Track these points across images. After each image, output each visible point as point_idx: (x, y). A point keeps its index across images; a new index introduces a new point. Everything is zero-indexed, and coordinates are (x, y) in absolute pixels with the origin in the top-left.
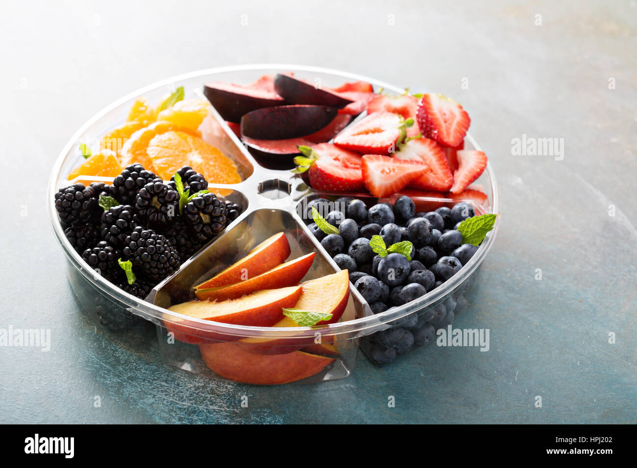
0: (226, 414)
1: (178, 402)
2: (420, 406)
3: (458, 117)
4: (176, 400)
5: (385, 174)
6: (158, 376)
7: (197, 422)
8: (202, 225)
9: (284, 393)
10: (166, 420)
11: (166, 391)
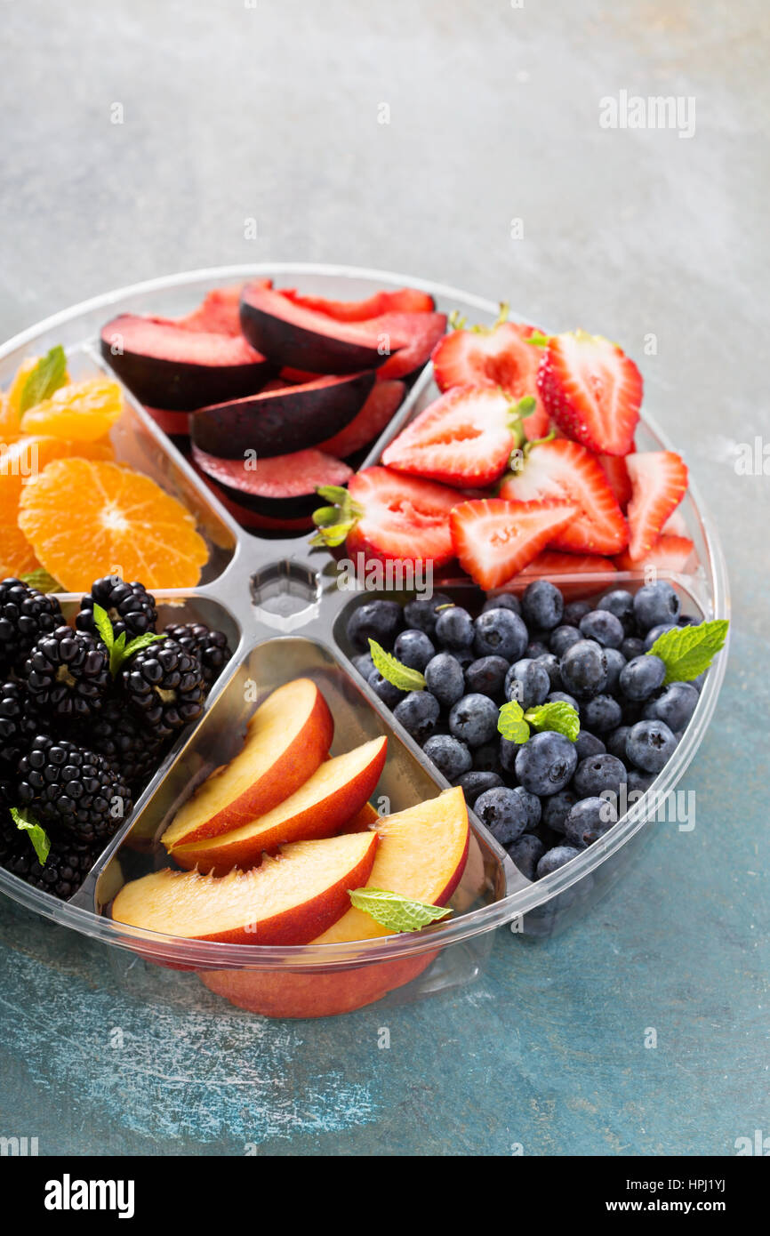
0: (260, 1093)
1: (163, 1076)
2: (623, 1028)
3: (620, 379)
4: (159, 1071)
5: (500, 544)
6: (114, 1018)
7: (208, 1119)
8: (161, 709)
9: (361, 1028)
10: (149, 1121)
11: (137, 1053)
